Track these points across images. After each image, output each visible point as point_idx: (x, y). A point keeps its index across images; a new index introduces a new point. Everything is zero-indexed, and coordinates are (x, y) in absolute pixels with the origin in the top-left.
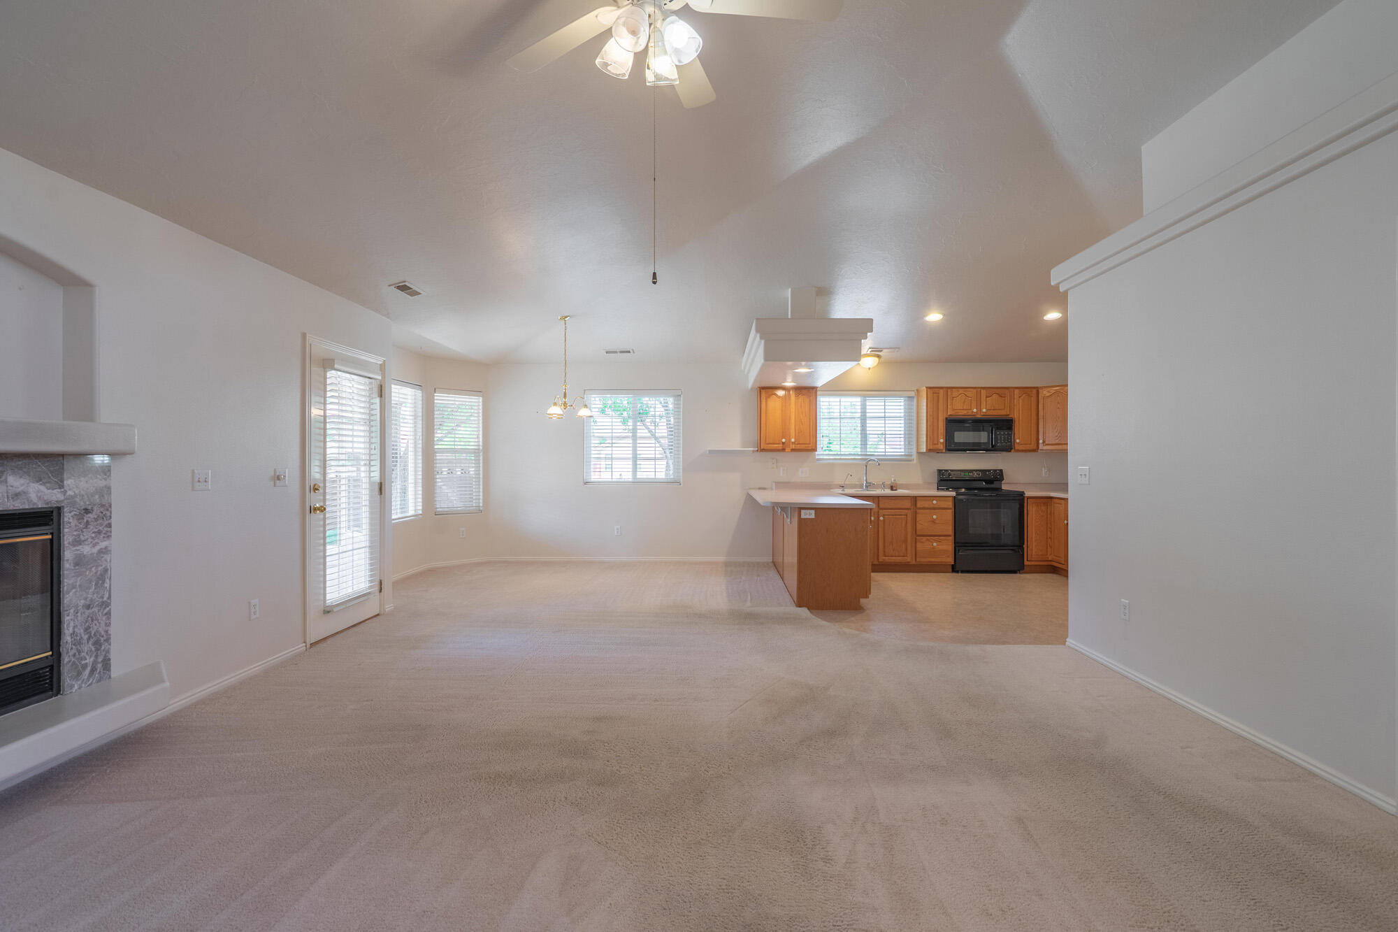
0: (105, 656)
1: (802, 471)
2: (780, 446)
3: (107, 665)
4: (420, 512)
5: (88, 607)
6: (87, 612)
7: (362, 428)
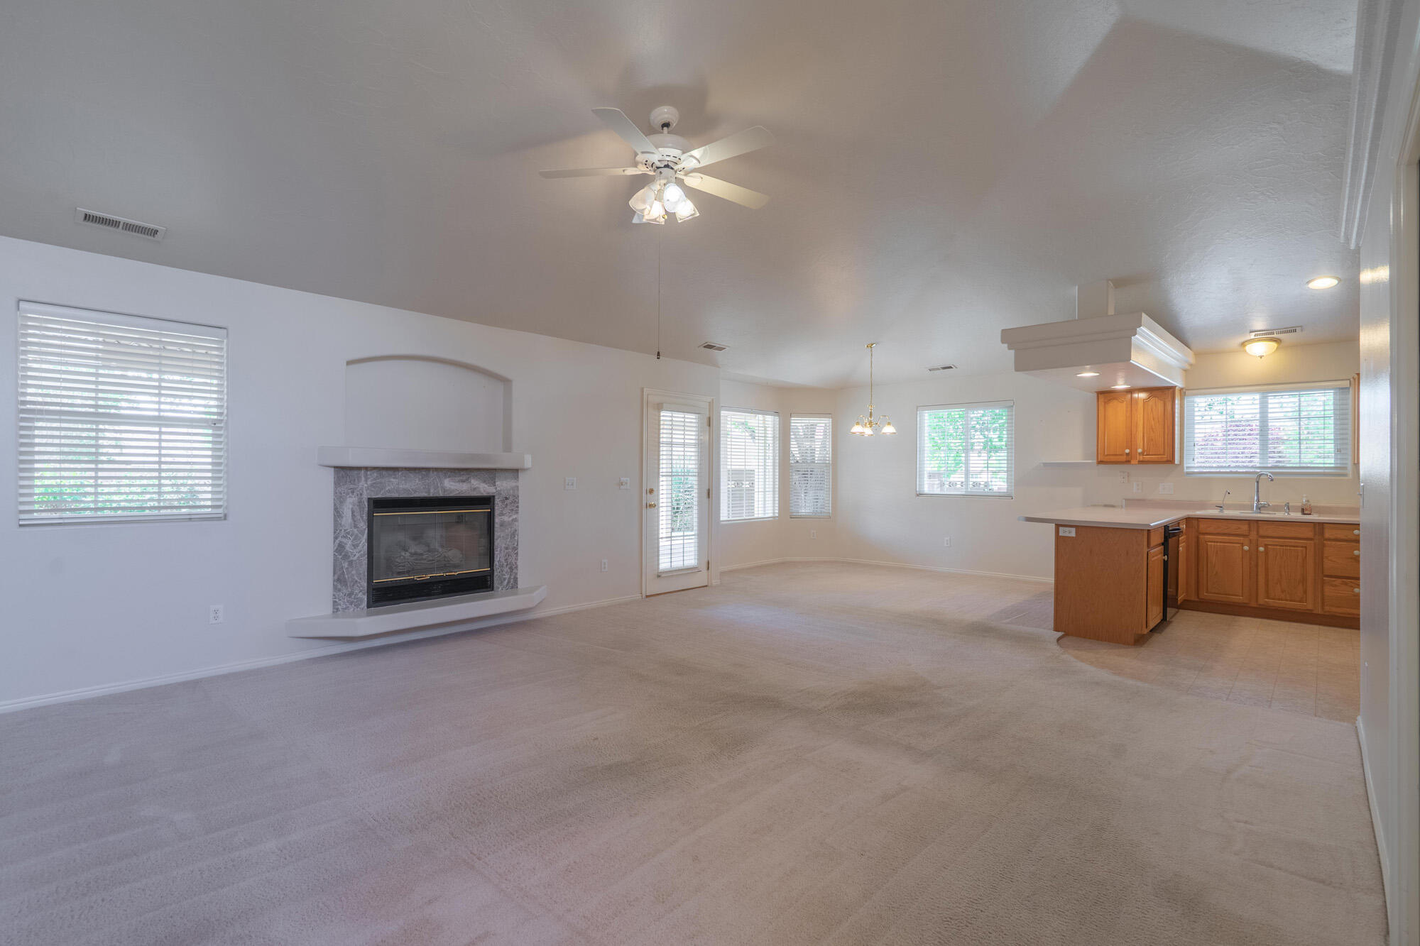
0: (515, 577)
1: (1163, 486)
2: (1124, 458)
3: (516, 580)
4: (777, 515)
5: (507, 548)
6: (506, 551)
7: (693, 450)
